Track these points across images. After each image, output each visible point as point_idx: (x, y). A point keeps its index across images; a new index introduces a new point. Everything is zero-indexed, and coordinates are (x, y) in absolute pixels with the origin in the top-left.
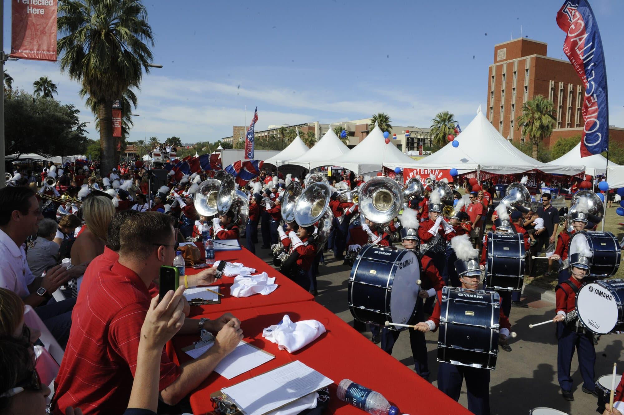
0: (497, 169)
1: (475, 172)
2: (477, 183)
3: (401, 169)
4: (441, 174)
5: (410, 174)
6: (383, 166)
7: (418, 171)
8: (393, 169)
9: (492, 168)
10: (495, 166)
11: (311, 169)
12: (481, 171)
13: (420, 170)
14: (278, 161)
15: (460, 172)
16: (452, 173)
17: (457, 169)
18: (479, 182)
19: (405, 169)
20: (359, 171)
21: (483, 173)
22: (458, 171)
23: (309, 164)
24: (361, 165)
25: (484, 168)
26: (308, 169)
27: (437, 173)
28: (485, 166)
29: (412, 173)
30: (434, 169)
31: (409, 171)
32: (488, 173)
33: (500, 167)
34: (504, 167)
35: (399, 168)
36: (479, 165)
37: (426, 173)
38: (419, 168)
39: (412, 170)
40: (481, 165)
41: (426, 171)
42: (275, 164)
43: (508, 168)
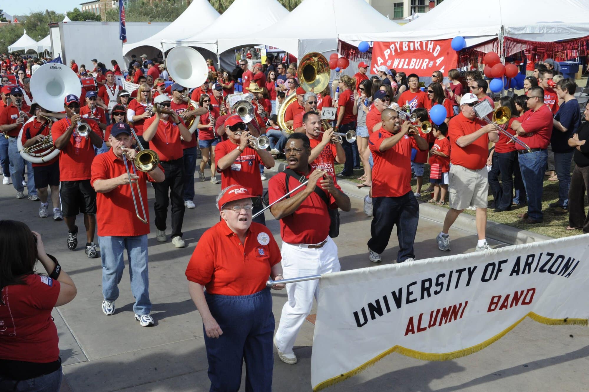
0: (537, 31)
1: (496, 40)
2: (498, 61)
3: (369, 43)
4: (438, 48)
5: (385, 52)
6: (340, 41)
7: (398, 46)
8: (356, 44)
9: (528, 32)
10: (533, 28)
11: (219, 53)
12: (507, 39)
13: (401, 43)
14: (163, 41)
15: (469, 43)
16: (455, 44)
17: (464, 37)
18: (503, 59)
19: (374, 42)
20: (300, 52)
21: (512, 40)
22: (466, 40)
23: (216, 43)
24: (303, 41)
25: (513, 31)
26: (216, 53)
27: (430, 47)
28: (514, 29)
29: (388, 50)
30: (424, 39)
31: (382, 45)
32: (518, 41)
33: (543, 28)
34: (551, 28)
35: (366, 42)
36: (502, 27)
37: (412, 49)
38: (399, 40)
39: (387, 45)
40: (506, 28)
41: (412, 44)
42: (158, 47)
43: (558, 28)
